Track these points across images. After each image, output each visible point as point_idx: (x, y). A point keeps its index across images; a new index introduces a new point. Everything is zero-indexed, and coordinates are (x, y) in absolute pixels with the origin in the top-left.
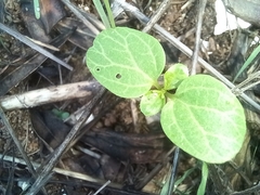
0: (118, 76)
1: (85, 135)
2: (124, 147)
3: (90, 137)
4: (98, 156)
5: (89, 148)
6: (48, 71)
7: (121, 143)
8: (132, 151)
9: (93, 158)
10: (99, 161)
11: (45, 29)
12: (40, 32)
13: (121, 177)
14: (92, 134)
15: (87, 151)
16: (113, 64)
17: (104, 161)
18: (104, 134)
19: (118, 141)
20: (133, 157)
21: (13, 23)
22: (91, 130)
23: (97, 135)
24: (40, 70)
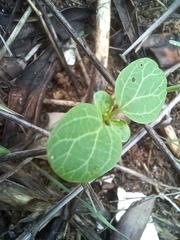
0: (133, 80)
1: (53, 51)
2: (30, 85)
3: (50, 56)
4: (27, 58)
5: (38, 53)
6: (119, 38)
7: (35, 83)
8: (24, 92)
9: (27, 53)
10: (22, 58)
11: (154, 47)
14: (52, 59)
15: (35, 49)
16: (143, 79)
17: (21, 62)
18: (49, 70)
19: (38, 81)
20: (17, 91)
22: (57, 59)
23: (50, 63)
24: (123, 32)
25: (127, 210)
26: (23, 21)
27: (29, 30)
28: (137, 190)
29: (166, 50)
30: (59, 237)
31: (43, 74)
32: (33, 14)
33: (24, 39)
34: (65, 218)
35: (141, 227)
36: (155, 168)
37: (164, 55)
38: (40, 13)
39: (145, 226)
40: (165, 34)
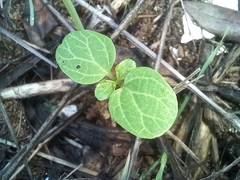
0: (78, 67)
1: (69, 126)
2: (102, 140)
3: (73, 128)
4: (80, 146)
5: (73, 138)
6: (42, 70)
7: (100, 136)
8: (110, 143)
9: (76, 148)
10: (81, 151)
11: (40, 35)
12: (37, 38)
13: (98, 166)
14: (75, 126)
15: (71, 141)
16: (75, 58)
17: (85, 151)
18: (86, 126)
19: (98, 133)
20: (111, 149)
21: (17, 31)
22: (74, 122)
23: (79, 127)
24: (35, 69)
25: (202, 28)
26: (50, 157)
27: (56, 150)
28: (181, 23)
29: (40, 22)
30: (236, 87)
31: (90, 131)
32: (42, 150)
33: (65, 152)
34: (216, 88)
35: (217, 10)
36: (156, 8)
37: (45, 24)
38: (40, 145)
39: (216, 6)
40: (26, 27)
